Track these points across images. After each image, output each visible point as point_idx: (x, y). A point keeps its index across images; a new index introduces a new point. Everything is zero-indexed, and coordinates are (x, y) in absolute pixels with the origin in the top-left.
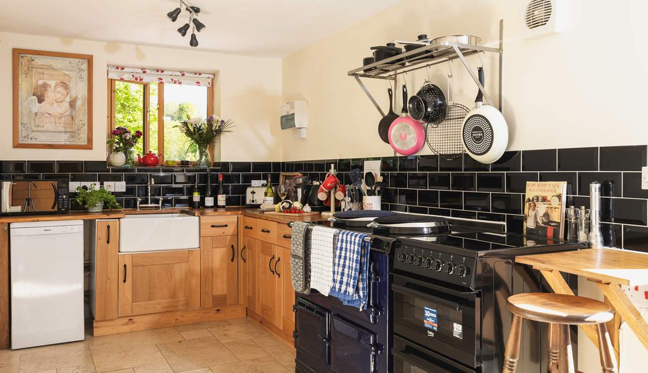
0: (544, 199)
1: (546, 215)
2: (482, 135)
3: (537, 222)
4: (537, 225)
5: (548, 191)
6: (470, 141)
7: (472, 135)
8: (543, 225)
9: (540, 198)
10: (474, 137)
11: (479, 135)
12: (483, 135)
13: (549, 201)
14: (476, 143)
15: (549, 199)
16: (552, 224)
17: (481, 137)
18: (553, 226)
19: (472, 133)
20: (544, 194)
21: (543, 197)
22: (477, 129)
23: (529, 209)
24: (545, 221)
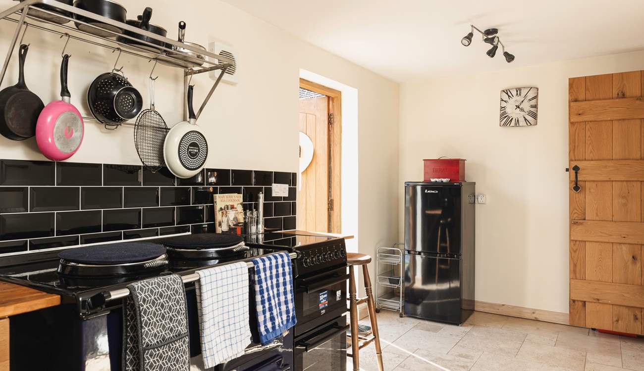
0: (232, 207)
1: (236, 219)
2: (197, 151)
3: (230, 226)
4: (229, 228)
5: (234, 200)
6: (185, 156)
7: (188, 150)
8: (234, 227)
9: (229, 207)
10: (190, 152)
11: (195, 151)
12: (199, 151)
13: (236, 208)
14: (191, 158)
15: (235, 206)
16: (240, 225)
17: (196, 153)
18: (241, 226)
19: (188, 148)
20: (231, 203)
21: (232, 205)
22: (194, 145)
23: (222, 216)
24: (235, 223)
